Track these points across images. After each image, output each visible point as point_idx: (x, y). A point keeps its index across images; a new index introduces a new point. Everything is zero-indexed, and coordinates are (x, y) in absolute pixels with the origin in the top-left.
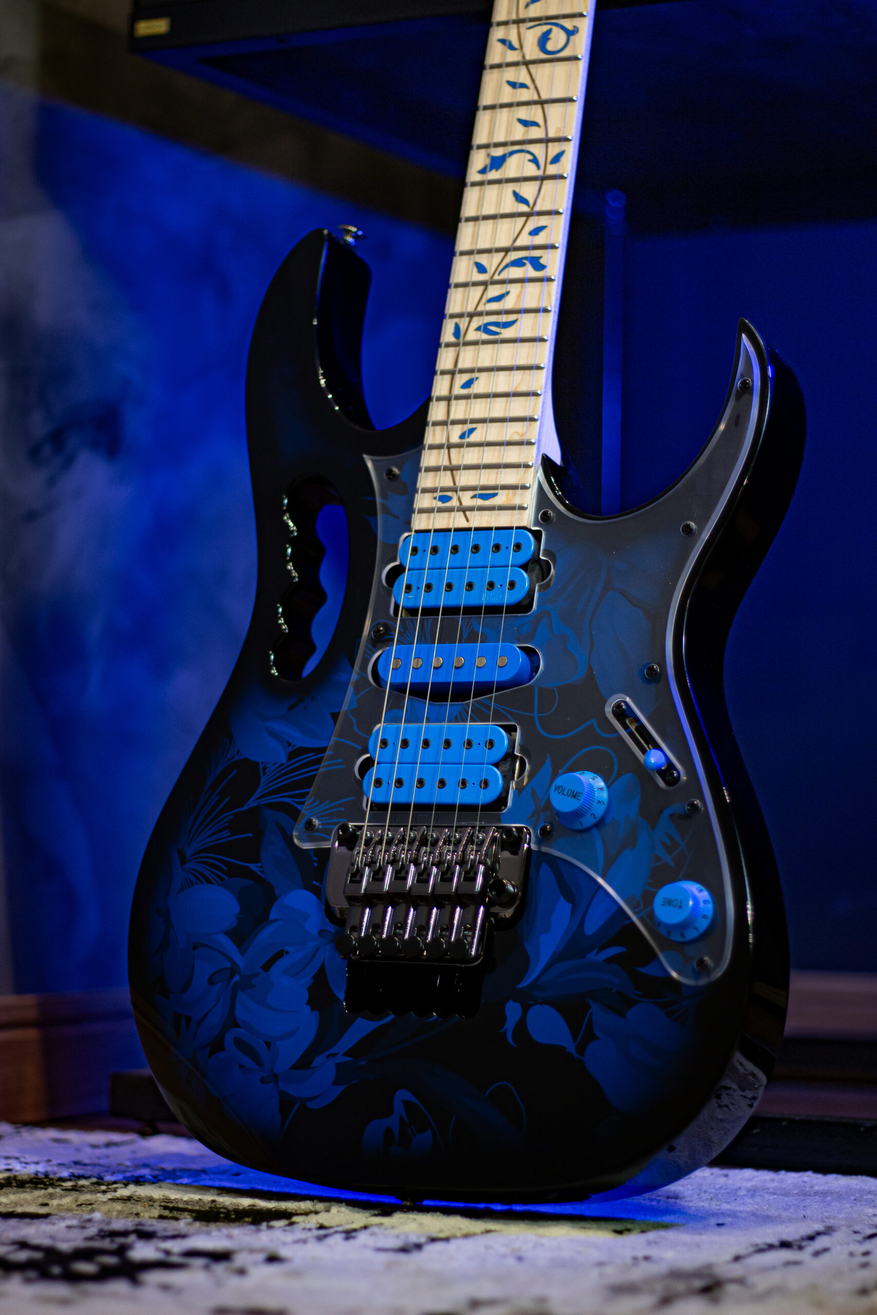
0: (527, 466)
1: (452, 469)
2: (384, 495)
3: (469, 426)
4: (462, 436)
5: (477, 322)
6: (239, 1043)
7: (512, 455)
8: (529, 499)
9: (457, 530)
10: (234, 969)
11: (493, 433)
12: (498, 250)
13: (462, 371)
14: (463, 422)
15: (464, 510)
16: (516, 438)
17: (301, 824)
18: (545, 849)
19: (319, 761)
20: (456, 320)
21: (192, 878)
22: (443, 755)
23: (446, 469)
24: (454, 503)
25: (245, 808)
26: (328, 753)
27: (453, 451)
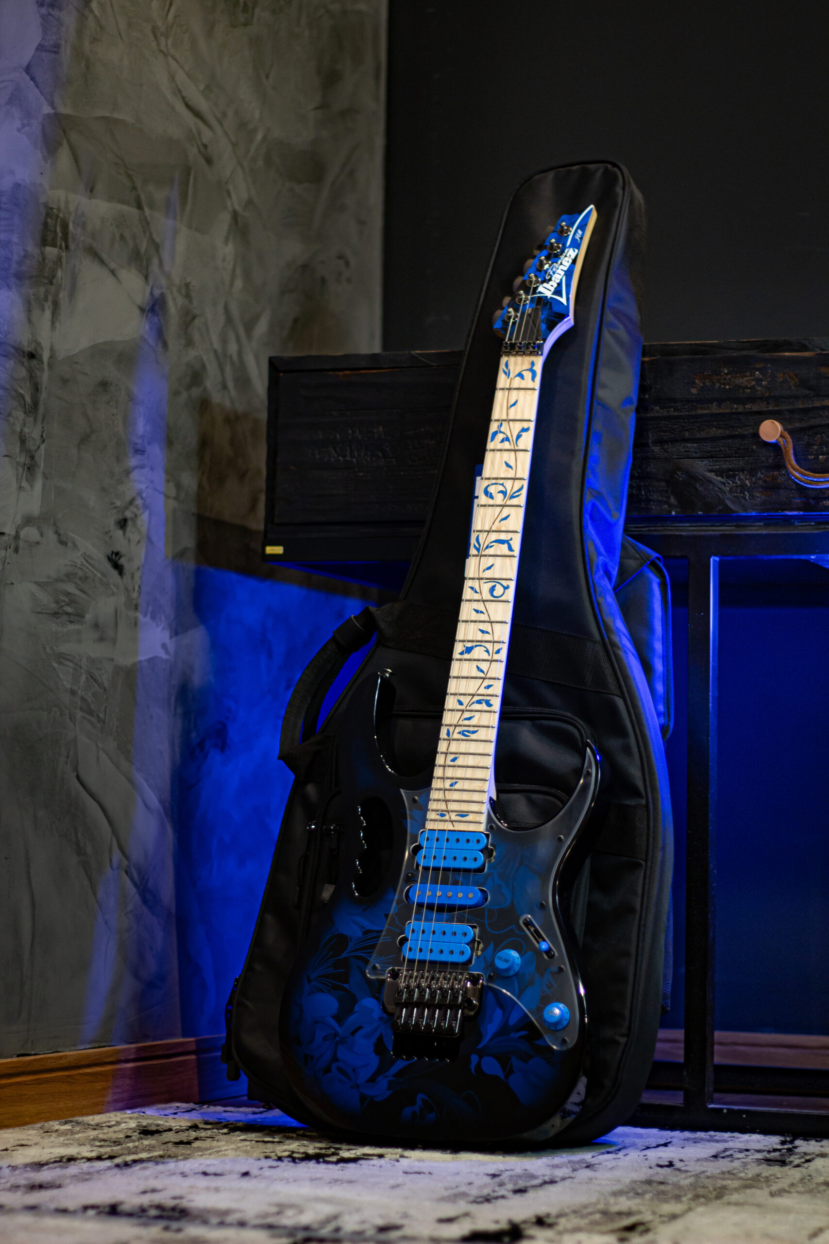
0: (483, 803)
1: (446, 801)
2: (411, 810)
3: (454, 781)
4: (451, 785)
5: (458, 729)
6: (339, 1069)
7: (476, 797)
8: (483, 818)
9: (449, 831)
10: (336, 1034)
11: (467, 785)
12: (469, 695)
13: (451, 753)
14: (452, 778)
15: (452, 822)
16: (478, 789)
17: (370, 966)
18: (490, 984)
19: (379, 937)
20: (448, 727)
21: (314, 990)
22: (442, 938)
23: (443, 801)
24: (447, 817)
25: (341, 957)
26: (384, 933)
27: (446, 792)
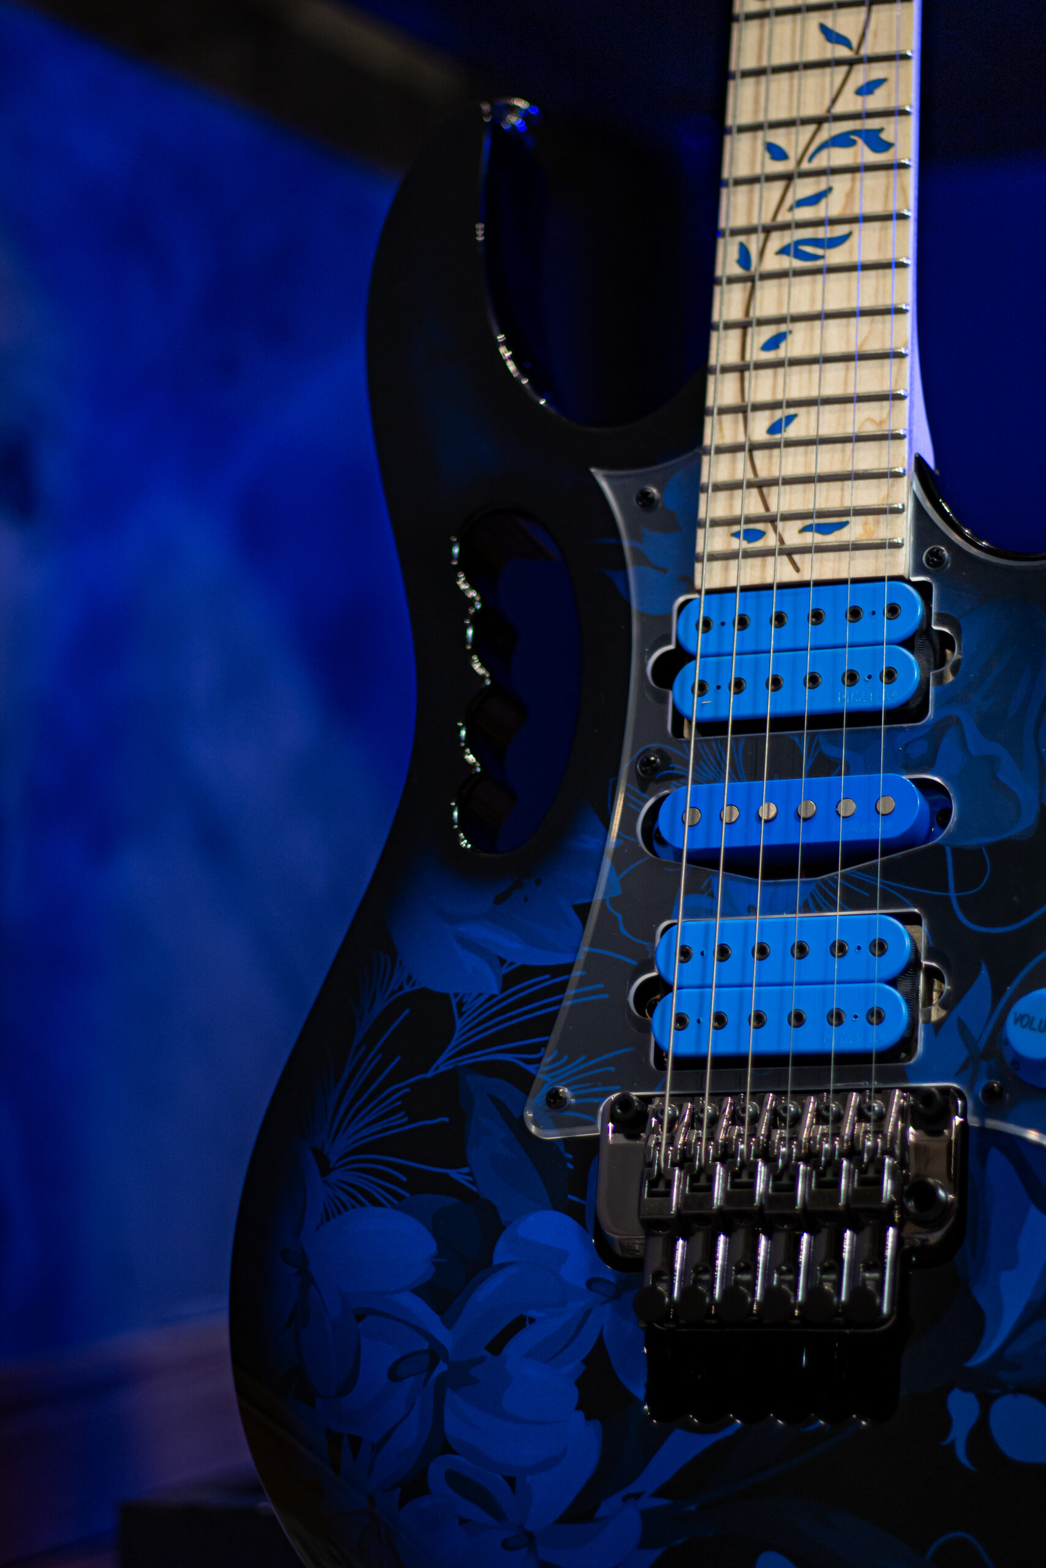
0: (897, 475)
1: (761, 485)
2: (634, 535)
3: (779, 414)
4: (774, 429)
5: (777, 241)
6: (454, 1479)
7: (867, 457)
8: (902, 528)
9: (782, 586)
10: (435, 1353)
11: (831, 421)
12: (805, 121)
13: (762, 322)
14: (774, 406)
15: (790, 553)
16: (870, 429)
17: (538, 1095)
18: (992, 1124)
19: (562, 987)
20: (742, 238)
21: (344, 1197)
22: (795, 969)
23: (750, 485)
24: (770, 541)
25: (430, 1074)
26: (577, 973)
27: (758, 455)
